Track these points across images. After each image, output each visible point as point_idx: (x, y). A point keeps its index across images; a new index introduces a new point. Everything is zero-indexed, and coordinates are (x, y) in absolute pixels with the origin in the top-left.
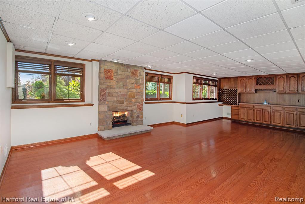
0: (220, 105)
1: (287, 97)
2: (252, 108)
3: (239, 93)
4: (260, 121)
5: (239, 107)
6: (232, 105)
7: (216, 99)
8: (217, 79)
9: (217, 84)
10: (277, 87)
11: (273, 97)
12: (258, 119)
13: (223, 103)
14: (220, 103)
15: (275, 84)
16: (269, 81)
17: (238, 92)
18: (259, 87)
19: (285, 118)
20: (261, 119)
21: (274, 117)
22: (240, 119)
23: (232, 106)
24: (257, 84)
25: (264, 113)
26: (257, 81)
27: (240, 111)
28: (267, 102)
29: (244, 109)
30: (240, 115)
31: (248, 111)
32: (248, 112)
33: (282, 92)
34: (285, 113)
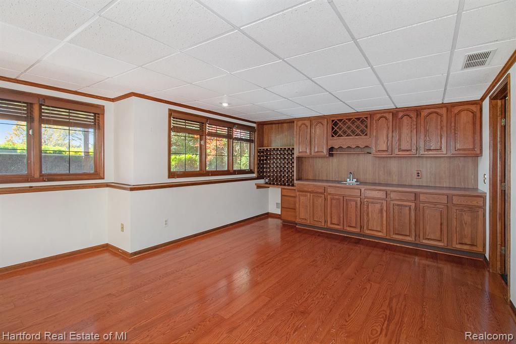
0: (259, 187)
1: (394, 165)
2: (321, 193)
3: (298, 158)
4: (338, 225)
5: (295, 190)
6: (285, 185)
7: (251, 172)
8: (254, 125)
9: (255, 136)
10: (374, 142)
11: (366, 165)
12: (335, 221)
13: (267, 180)
14: (261, 181)
15: (368, 134)
16: (357, 127)
17: (295, 156)
18: (337, 142)
19: (392, 219)
20: (340, 223)
21: (368, 215)
22: (298, 221)
23: (282, 189)
24: (333, 136)
25: (347, 204)
26: (333, 128)
27: (297, 199)
28: (353, 178)
29: (306, 196)
30: (297, 210)
31: (313, 200)
32: (313, 203)
33: (384, 154)
34: (392, 206)
